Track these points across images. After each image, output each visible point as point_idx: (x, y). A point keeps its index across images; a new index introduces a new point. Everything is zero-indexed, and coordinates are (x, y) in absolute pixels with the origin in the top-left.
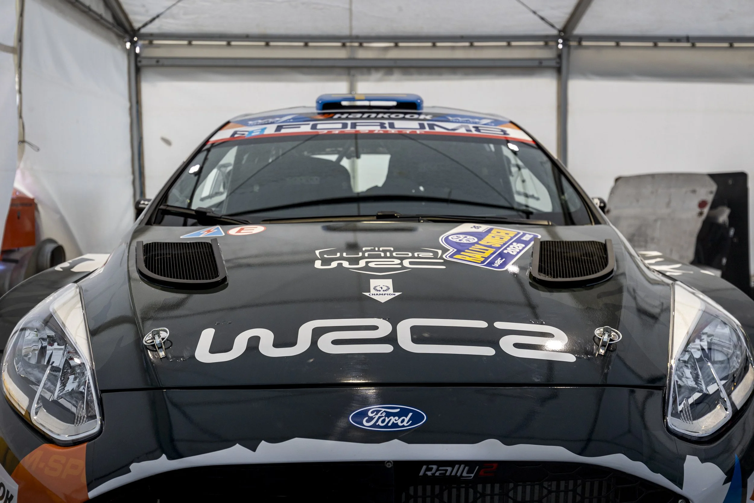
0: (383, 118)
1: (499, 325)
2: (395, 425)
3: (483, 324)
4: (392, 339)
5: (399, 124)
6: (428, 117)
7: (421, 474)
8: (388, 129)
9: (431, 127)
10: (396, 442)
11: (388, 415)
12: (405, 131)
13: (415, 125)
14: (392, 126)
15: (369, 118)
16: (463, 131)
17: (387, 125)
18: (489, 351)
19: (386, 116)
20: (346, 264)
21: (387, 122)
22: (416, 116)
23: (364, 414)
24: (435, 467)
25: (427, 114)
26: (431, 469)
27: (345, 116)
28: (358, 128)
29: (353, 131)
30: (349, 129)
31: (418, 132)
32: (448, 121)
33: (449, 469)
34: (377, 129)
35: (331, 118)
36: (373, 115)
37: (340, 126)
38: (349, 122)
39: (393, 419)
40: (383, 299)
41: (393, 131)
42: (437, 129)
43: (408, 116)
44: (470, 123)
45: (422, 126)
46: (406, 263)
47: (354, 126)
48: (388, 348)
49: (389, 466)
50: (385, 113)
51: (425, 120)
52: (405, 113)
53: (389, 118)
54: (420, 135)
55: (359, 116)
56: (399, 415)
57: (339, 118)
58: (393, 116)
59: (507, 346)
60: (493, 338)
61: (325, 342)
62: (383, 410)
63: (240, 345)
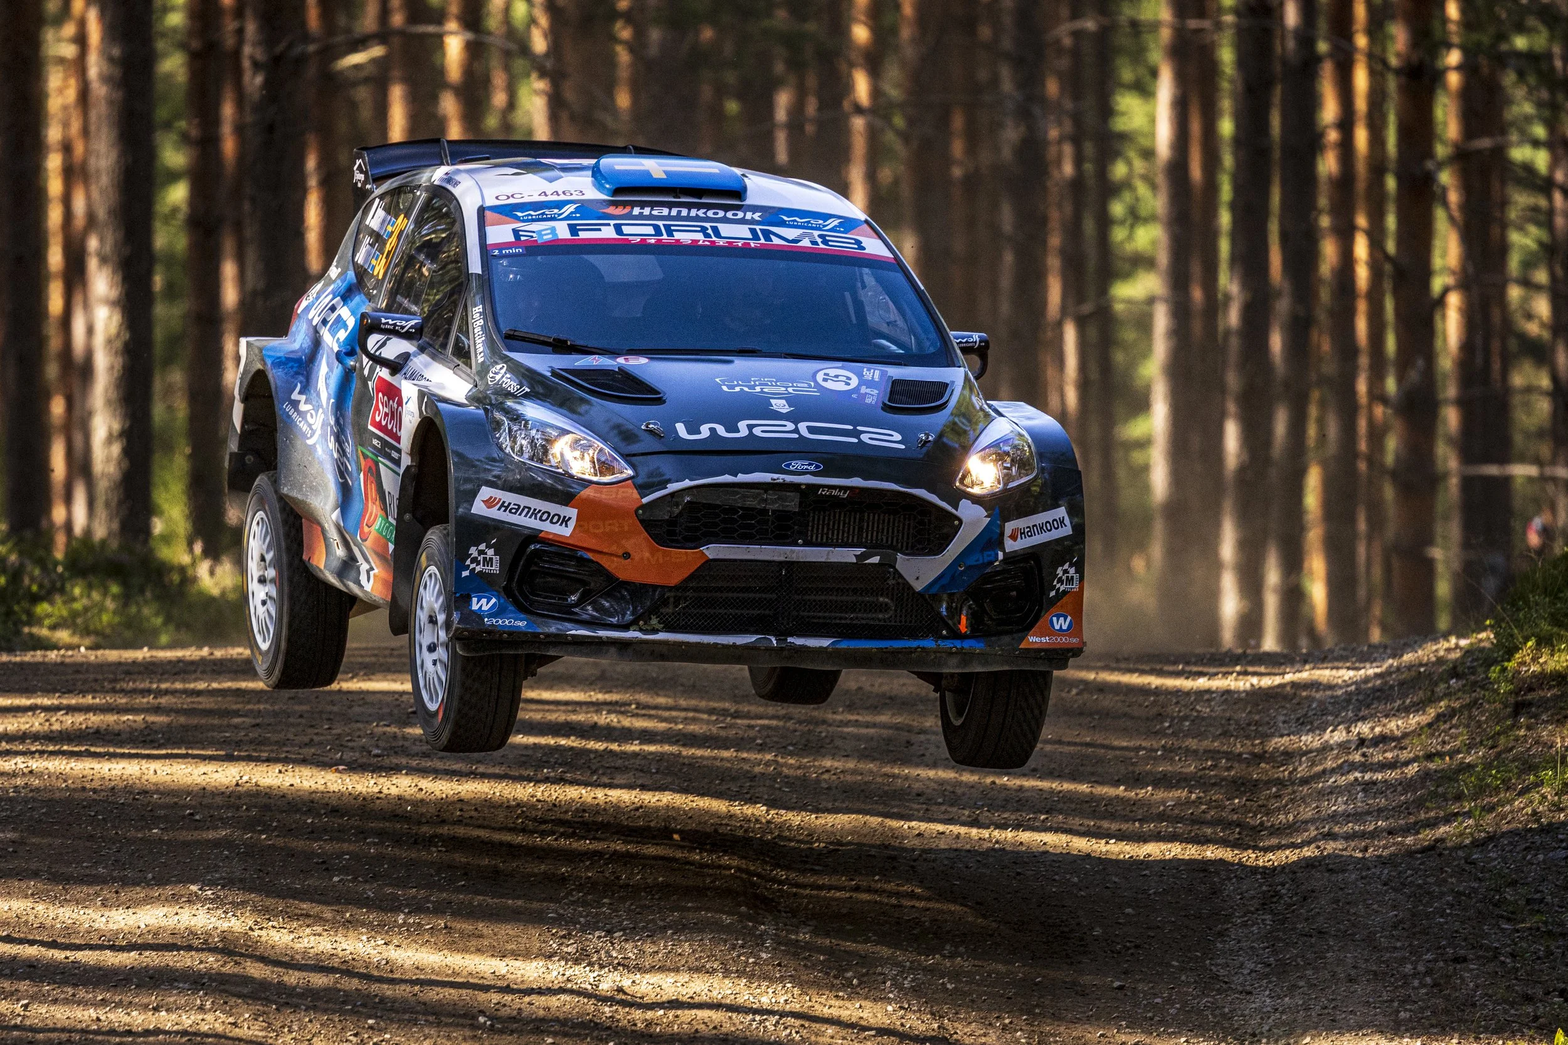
1: (859, 428)
2: (807, 469)
3: (851, 427)
4: (796, 431)
5: (726, 230)
6: (757, 216)
7: (820, 494)
8: (713, 237)
9: (767, 234)
11: (803, 464)
13: (743, 231)
14: (717, 233)
16: (806, 243)
17: (709, 230)
18: (856, 440)
20: (746, 389)
21: (708, 226)
22: (740, 215)
24: (827, 489)
25: (754, 209)
28: (676, 236)
29: (673, 240)
30: (666, 238)
31: (753, 244)
32: (783, 224)
33: (834, 491)
34: (701, 239)
38: (659, 223)
40: (783, 410)
41: (721, 242)
42: (776, 241)
44: (812, 228)
45: (756, 237)
46: (790, 390)
47: (669, 231)
48: (795, 435)
49: (803, 486)
50: (700, 206)
52: (726, 209)
54: (756, 249)
59: (865, 438)
60: (856, 434)
61: (757, 431)
62: (800, 462)
63: (705, 431)
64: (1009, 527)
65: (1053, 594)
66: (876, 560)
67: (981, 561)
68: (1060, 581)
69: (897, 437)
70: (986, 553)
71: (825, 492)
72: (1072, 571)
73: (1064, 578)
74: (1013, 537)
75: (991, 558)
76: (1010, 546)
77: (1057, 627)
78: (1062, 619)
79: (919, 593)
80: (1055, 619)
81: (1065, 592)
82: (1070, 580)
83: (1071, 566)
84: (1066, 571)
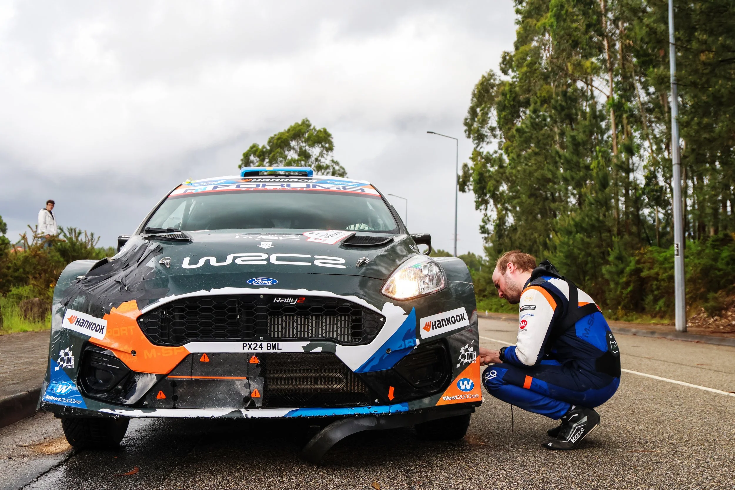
0: (284, 181)
1: (315, 257)
2: (265, 284)
3: (309, 256)
4: (268, 260)
5: (293, 185)
6: (314, 181)
7: (274, 301)
8: (286, 187)
9: (314, 186)
10: (265, 288)
11: (263, 280)
12: (296, 189)
13: (304, 185)
14: (289, 186)
15: (274, 181)
16: (334, 189)
17: (285, 185)
18: (309, 264)
19: (286, 180)
21: (285, 184)
22: (306, 180)
23: (254, 280)
24: (280, 299)
25: (313, 179)
26: (278, 299)
27: (259, 180)
28: (266, 187)
29: (263, 188)
30: (260, 188)
31: (305, 189)
32: (326, 183)
33: (286, 299)
34: (279, 187)
35: (250, 181)
36: (278, 180)
37: (255, 186)
38: (261, 184)
39: (264, 282)
40: (266, 248)
41: (289, 188)
42: (318, 188)
43: (300, 180)
44: (340, 185)
45: (308, 186)
47: (264, 186)
48: (265, 263)
49: (262, 296)
50: (285, 179)
51: (310, 183)
52: (299, 179)
53: (288, 181)
54: (306, 191)
55: (268, 180)
56: (267, 281)
57: (255, 181)
58: (291, 180)
59: (317, 263)
60: (311, 260)
61: (238, 261)
62: (261, 279)
63: (201, 262)
64: (423, 321)
65: (458, 366)
66: (319, 349)
67: (403, 347)
68: (463, 357)
69: (342, 261)
70: (407, 341)
71: (280, 300)
72: (471, 349)
73: (466, 354)
74: (427, 328)
75: (412, 344)
76: (425, 334)
77: (463, 388)
78: (466, 383)
79: (355, 373)
80: (461, 383)
81: (467, 364)
82: (470, 356)
83: (469, 347)
84: (467, 350)
